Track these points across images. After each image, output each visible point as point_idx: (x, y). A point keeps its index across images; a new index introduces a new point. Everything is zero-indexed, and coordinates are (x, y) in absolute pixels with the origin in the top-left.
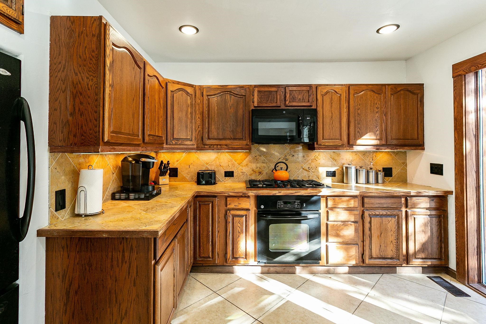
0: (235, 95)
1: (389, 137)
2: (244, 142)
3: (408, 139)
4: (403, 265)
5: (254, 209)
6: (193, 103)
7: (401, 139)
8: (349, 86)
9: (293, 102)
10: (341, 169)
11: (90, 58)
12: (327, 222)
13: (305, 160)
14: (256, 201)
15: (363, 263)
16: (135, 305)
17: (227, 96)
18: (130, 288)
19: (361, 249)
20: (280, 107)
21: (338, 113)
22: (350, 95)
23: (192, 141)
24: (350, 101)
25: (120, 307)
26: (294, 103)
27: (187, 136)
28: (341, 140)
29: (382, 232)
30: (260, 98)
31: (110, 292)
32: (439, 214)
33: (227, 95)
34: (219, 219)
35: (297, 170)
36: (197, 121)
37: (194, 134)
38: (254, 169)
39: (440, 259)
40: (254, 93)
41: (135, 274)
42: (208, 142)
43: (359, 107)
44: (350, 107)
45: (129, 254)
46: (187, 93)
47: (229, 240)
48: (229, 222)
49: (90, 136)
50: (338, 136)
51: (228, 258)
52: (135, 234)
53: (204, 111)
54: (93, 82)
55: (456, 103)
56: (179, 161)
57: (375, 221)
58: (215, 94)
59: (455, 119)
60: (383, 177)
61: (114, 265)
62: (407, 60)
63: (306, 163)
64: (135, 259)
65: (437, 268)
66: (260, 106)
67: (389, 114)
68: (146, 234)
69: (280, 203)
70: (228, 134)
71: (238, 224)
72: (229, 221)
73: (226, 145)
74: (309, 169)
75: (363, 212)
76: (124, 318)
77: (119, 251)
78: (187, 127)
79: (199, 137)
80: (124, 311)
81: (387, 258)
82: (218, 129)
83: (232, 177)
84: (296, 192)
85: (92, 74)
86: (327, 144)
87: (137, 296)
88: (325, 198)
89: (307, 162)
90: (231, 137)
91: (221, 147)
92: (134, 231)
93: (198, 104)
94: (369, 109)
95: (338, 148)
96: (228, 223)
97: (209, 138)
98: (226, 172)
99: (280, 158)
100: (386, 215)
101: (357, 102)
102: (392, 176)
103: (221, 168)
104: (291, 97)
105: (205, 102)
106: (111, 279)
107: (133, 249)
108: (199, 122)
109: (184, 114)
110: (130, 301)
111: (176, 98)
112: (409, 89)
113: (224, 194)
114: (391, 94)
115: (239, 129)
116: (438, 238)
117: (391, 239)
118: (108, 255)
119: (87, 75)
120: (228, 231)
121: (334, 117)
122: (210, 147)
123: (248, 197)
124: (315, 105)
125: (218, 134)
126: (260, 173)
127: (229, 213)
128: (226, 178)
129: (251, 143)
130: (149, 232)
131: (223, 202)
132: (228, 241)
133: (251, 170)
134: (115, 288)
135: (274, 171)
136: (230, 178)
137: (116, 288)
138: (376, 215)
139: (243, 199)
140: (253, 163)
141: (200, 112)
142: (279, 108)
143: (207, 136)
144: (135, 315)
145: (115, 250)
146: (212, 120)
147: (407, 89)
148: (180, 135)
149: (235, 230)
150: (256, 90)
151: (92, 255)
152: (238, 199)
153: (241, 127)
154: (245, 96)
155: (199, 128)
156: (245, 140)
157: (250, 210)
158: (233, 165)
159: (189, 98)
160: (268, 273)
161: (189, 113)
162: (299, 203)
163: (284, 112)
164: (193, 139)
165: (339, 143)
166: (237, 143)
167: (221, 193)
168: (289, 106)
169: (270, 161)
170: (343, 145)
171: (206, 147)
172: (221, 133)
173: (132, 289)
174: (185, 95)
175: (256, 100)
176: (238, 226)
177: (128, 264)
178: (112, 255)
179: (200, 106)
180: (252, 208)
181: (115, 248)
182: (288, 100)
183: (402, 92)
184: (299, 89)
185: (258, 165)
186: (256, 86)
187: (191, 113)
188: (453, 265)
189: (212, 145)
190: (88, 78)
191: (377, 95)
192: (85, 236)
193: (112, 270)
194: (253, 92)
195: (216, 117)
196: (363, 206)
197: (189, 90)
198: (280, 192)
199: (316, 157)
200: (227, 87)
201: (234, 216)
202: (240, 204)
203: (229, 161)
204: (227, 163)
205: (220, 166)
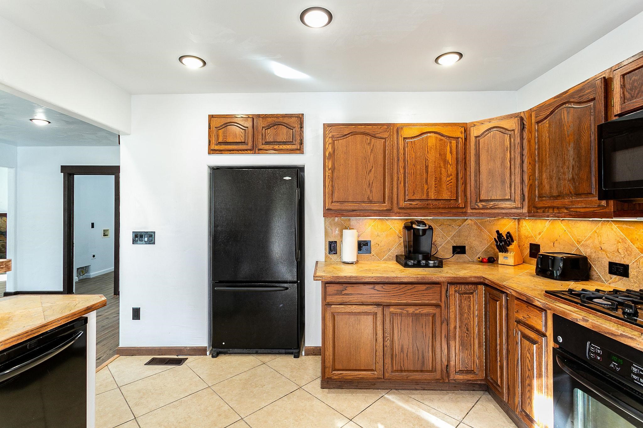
17: (562, 115)
33: (563, 111)
46: (504, 131)
56: (542, 234)
58: (545, 116)
70: (568, 186)
71: (527, 352)
78: (504, 182)
82: (551, 178)
83: (624, 278)
90: (570, 191)
97: (540, 197)
98: (611, 265)
103: (602, 254)
109: (498, 163)
111: (484, 144)
125: (551, 188)
127: (517, 328)
136: (621, 279)
148: (490, 194)
149: (523, 360)
152: (527, 307)
154: (594, 99)
155: (530, 179)
158: (628, 251)
159: (507, 136)
161: (508, 160)
172: (555, 186)
174: (499, 135)
176: (528, 357)
187: (513, 159)
198: (587, 321)
200: (565, 95)
201: (522, 335)
202: (530, 317)
203: (620, 242)
204: (615, 246)
205: (601, 249)
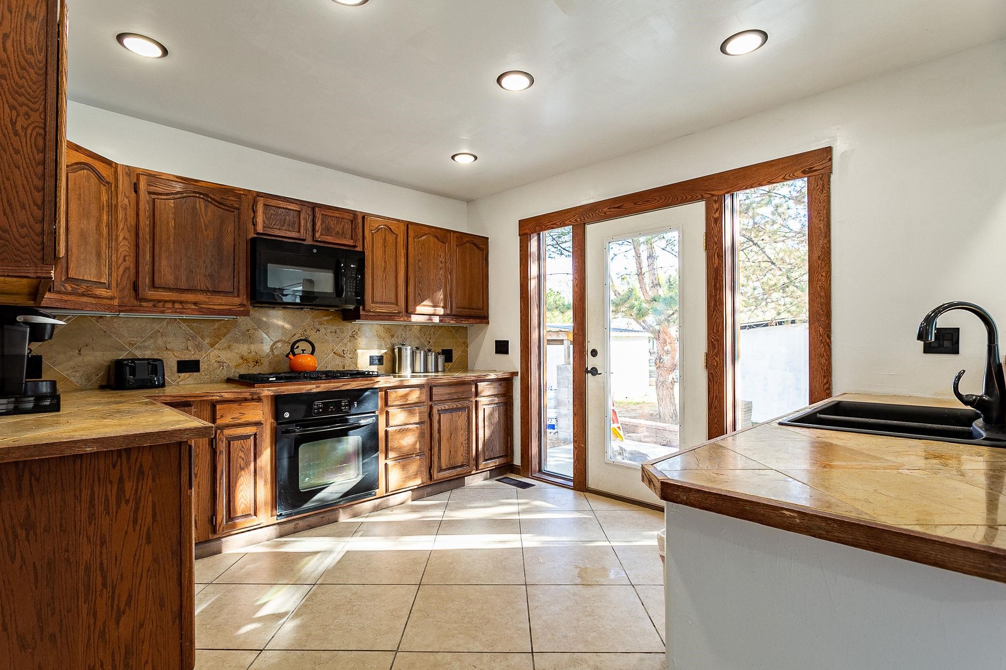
0: (216, 204)
1: (454, 305)
2: (237, 301)
3: (473, 309)
4: (473, 473)
5: (270, 422)
6: (113, 203)
7: (466, 308)
8: (408, 224)
9: (326, 235)
10: (390, 353)
11: (19, 63)
12: (387, 428)
13: (337, 339)
14: (274, 407)
15: (431, 480)
16: (150, 578)
17: (197, 203)
18: (137, 549)
19: (428, 461)
20: (304, 240)
21: (393, 264)
22: (409, 239)
23: (109, 288)
24: (409, 247)
25: (113, 593)
26: (329, 237)
27: (100, 277)
28: (397, 305)
29: (453, 432)
30: (269, 218)
31: (88, 569)
32: (506, 401)
33: (198, 201)
34: (198, 450)
35: (325, 356)
36: (121, 244)
37: (114, 274)
38: (245, 354)
39: (506, 456)
40: (256, 206)
41: (149, 519)
42: (152, 294)
43: (420, 257)
44: (409, 255)
45: (135, 484)
46: (100, 177)
47: (221, 488)
48: (221, 452)
49: (22, 240)
50: (393, 300)
51: (218, 523)
52: (164, 438)
53: (141, 224)
54: (29, 121)
55: (522, 266)
57: (445, 418)
58: (168, 192)
59: (521, 285)
60: (444, 362)
61: (96, 512)
62: (469, 201)
63: (339, 343)
64: (150, 491)
65: (503, 469)
66: (269, 233)
67: (454, 272)
68: (187, 434)
69: (316, 405)
70: (202, 282)
71: (239, 452)
72: (221, 449)
73: (195, 304)
74: (344, 353)
75: (431, 408)
76: (124, 613)
77: (111, 482)
78: (99, 255)
79: (127, 283)
80: (124, 599)
81: (457, 466)
82: (177, 267)
83: (195, 373)
84: (343, 385)
85: (26, 102)
86: (378, 311)
87: (156, 560)
88: (383, 392)
89: (342, 340)
90: (207, 288)
91: (182, 306)
92: (160, 432)
93: (122, 207)
94: (432, 262)
95: (393, 317)
96: (218, 454)
97: (153, 286)
98: (180, 363)
99: (295, 335)
100: (455, 408)
101: (418, 249)
102: (452, 362)
103: (169, 355)
104: (324, 226)
105: (144, 206)
106: (90, 542)
107: (144, 474)
108: (127, 249)
109: (93, 224)
110: (139, 575)
111: (75, 184)
112: (476, 242)
113: (212, 396)
114: (457, 246)
115: (224, 273)
116: (505, 430)
117: (461, 441)
118: (80, 495)
119: (11, 100)
120: (218, 469)
121: (387, 269)
122: (154, 306)
123: (259, 400)
124: (361, 246)
125: (176, 278)
126: (257, 362)
127: (221, 435)
128: (180, 374)
129: (249, 303)
130: (195, 429)
131: (206, 414)
132: (218, 489)
133: (238, 357)
134: (101, 558)
135: (291, 356)
136: (191, 375)
137: (104, 557)
138: (446, 411)
139: (249, 404)
140: (243, 343)
141: (129, 225)
142: (303, 242)
143: (147, 280)
144: (150, 597)
145: (99, 482)
146: (161, 248)
147: (473, 241)
148: (82, 270)
149: (233, 465)
150: (261, 201)
151: (34, 503)
152: (240, 405)
153: (231, 269)
154: (238, 209)
155: (125, 260)
156: (238, 296)
157: (263, 424)
158: (198, 348)
159: (103, 189)
160: (295, 533)
161: (104, 225)
162: (346, 402)
163: (315, 251)
164: (114, 284)
165: (395, 310)
166: (220, 302)
167: (204, 396)
168: (320, 242)
170: (399, 313)
171: (144, 304)
172: (184, 278)
173: (142, 551)
174: (94, 180)
175: (260, 220)
176: (240, 457)
177: (132, 504)
178: (93, 493)
179: (128, 213)
180: (266, 420)
181: (99, 478)
182: (318, 231)
183: (468, 244)
184: (337, 215)
185: (254, 347)
186: (259, 195)
187: (109, 225)
188: (517, 461)
189: (160, 301)
190: (12, 108)
191: (441, 244)
192: (34, 456)
193: (93, 524)
195: (172, 243)
196: (431, 399)
197: (105, 171)
198: (319, 387)
199: (354, 333)
200: (198, 184)
201: (230, 440)
202: (244, 414)
203: (189, 340)
204: (184, 344)
205: (167, 349)
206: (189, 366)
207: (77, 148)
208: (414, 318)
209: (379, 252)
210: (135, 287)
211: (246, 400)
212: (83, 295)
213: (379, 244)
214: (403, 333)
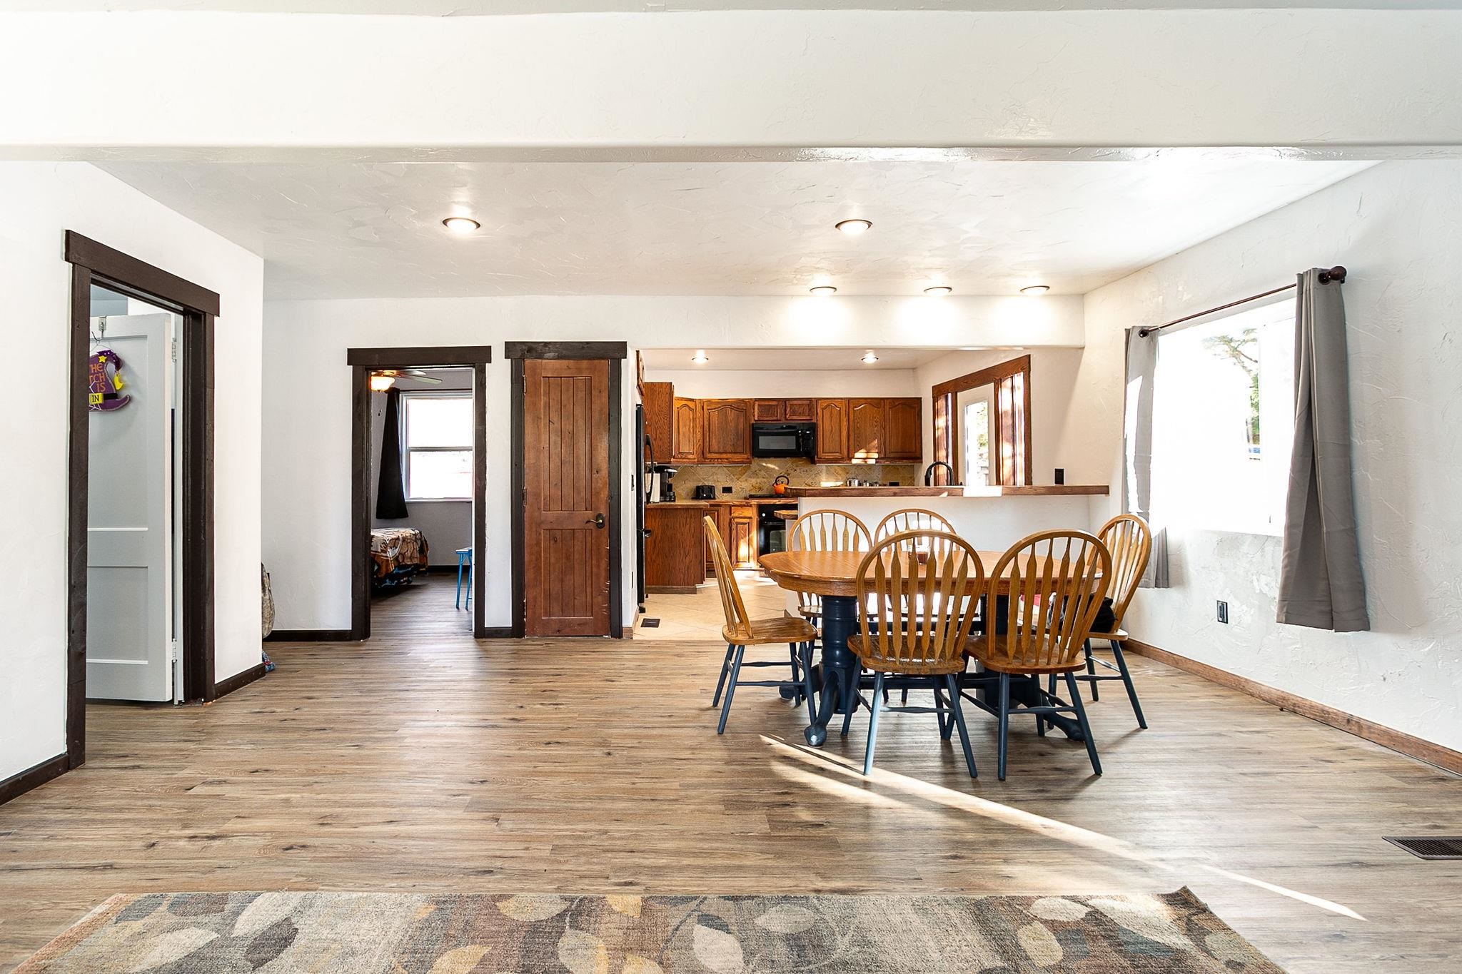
0: (736, 409)
1: (888, 451)
2: (747, 456)
3: (906, 453)
5: (756, 517)
6: (695, 416)
7: (897, 452)
8: (849, 399)
14: (758, 510)
17: (727, 411)
20: (780, 420)
21: (838, 427)
22: (850, 409)
23: (694, 454)
24: (850, 414)
26: (794, 417)
27: (690, 450)
28: (842, 452)
30: (760, 411)
33: (727, 409)
34: (724, 527)
36: (698, 434)
37: (695, 448)
38: (754, 484)
42: (709, 456)
43: (859, 420)
44: (850, 420)
46: (690, 408)
50: (838, 450)
53: (705, 424)
58: (715, 407)
62: (914, 369)
66: (761, 420)
67: (888, 427)
70: (729, 448)
71: (742, 530)
72: (734, 528)
73: (727, 459)
78: (689, 440)
79: (700, 451)
82: (719, 442)
83: (731, 492)
86: (827, 458)
91: (723, 460)
93: (698, 416)
94: (868, 422)
95: (840, 461)
96: (732, 530)
97: (710, 452)
98: (724, 488)
99: (781, 472)
101: (857, 415)
103: (720, 484)
104: (792, 411)
105: (706, 415)
108: (700, 436)
109: (687, 428)
111: (681, 414)
112: (907, 403)
113: (730, 503)
114: (889, 408)
115: (740, 443)
120: (732, 537)
121: (832, 430)
122: (711, 461)
123: (751, 506)
124: (815, 419)
125: (719, 447)
126: (760, 489)
127: (734, 521)
128: (724, 492)
129: (751, 457)
131: (728, 511)
132: (732, 542)
133: (750, 485)
135: (776, 484)
136: (729, 492)
139: (746, 508)
140: (753, 478)
141: (700, 425)
142: (779, 422)
143: (708, 449)
146: (712, 434)
147: (905, 403)
148: (684, 449)
149: (738, 536)
150: (757, 403)
152: (742, 508)
153: (742, 441)
154: (745, 409)
155: (699, 441)
156: (747, 454)
157: (752, 518)
158: (732, 481)
159: (691, 412)
161: (691, 427)
163: (785, 426)
164: (695, 452)
166: (737, 457)
167: (726, 502)
168: (790, 420)
169: (770, 476)
170: (844, 458)
171: (707, 460)
174: (688, 410)
175: (756, 414)
176: (742, 533)
179: (700, 419)
180: (754, 516)
182: (788, 414)
183: (900, 406)
184: (800, 402)
185: (758, 480)
186: (756, 400)
187: (693, 427)
189: (713, 458)
191: (875, 409)
194: (754, 406)
195: (717, 431)
197: (689, 403)
198: (780, 501)
199: (817, 471)
200: (728, 401)
201: (738, 524)
202: (743, 512)
203: (726, 477)
204: (724, 479)
205: (717, 481)
206: (727, 490)
207: (682, 399)
208: (854, 461)
209: (827, 421)
210: (703, 454)
211: (744, 506)
212: (684, 458)
213: (827, 416)
214: (856, 470)
